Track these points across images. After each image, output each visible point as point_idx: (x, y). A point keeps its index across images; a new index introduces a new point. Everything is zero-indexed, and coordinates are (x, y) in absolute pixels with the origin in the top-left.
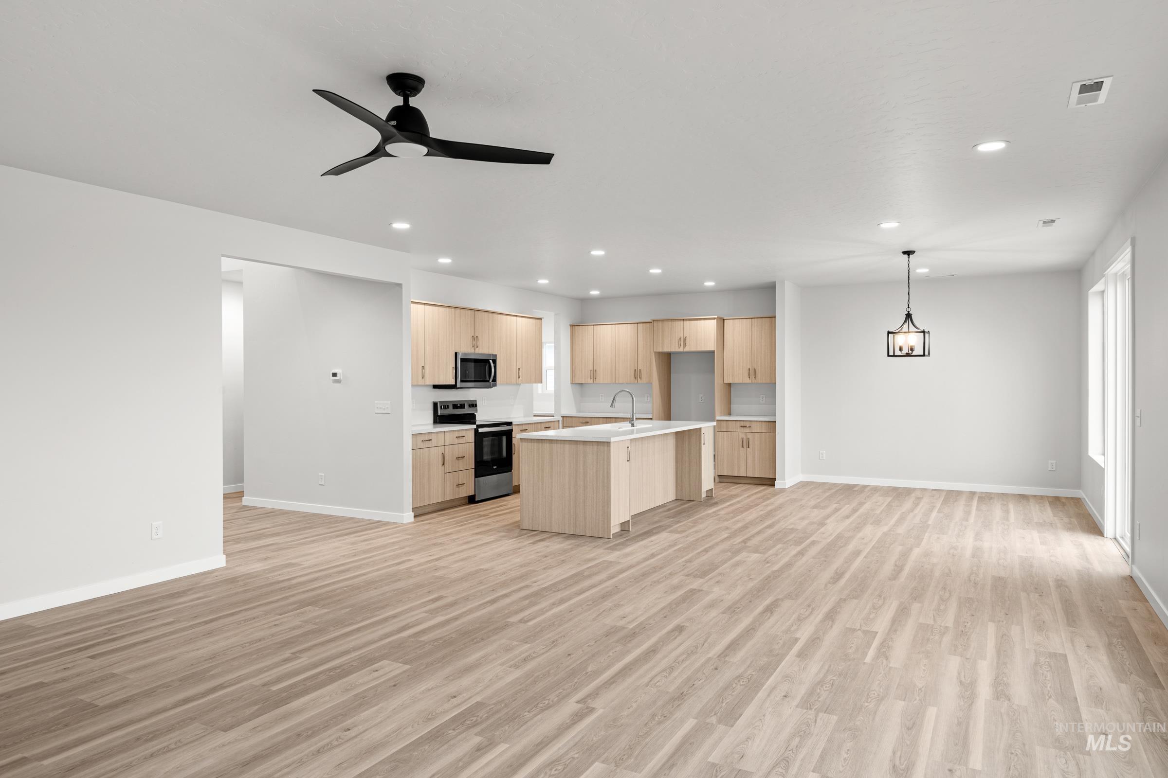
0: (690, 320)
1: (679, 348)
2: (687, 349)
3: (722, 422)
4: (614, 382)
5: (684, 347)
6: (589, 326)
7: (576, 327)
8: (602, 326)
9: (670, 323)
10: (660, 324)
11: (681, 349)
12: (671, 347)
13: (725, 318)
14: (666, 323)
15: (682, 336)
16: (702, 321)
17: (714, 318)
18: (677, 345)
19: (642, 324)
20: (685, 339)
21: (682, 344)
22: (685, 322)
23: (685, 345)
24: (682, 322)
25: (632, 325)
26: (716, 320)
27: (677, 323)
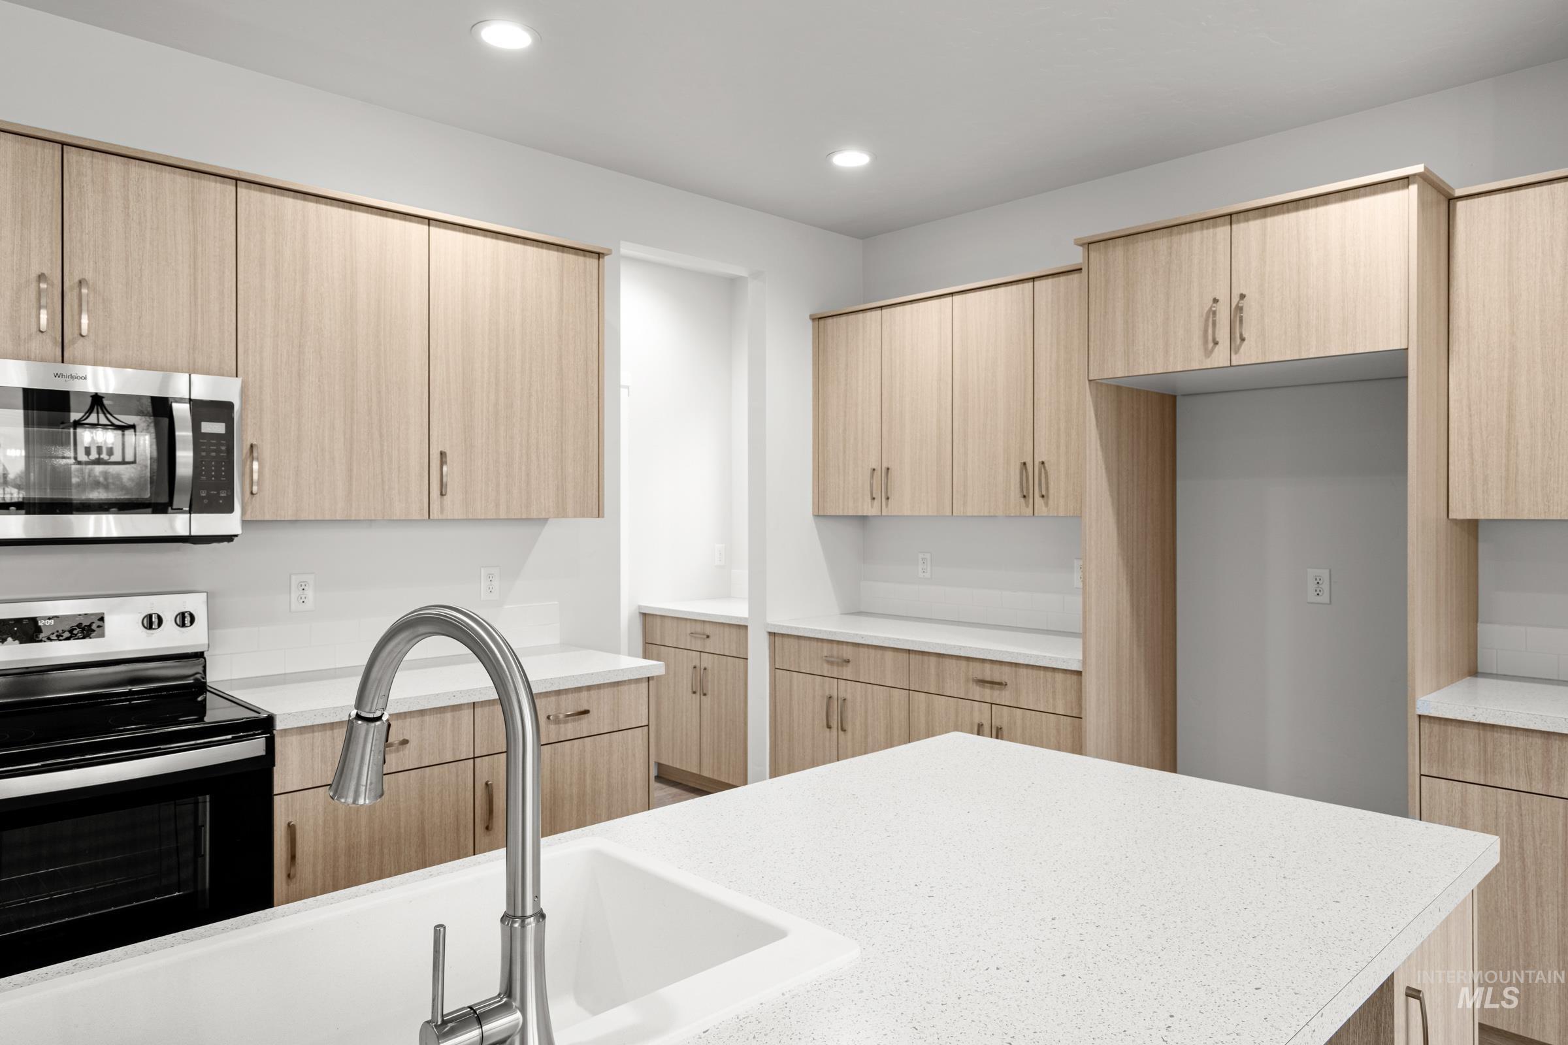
0: (1265, 211)
1: (1208, 353)
2: (1249, 355)
3: (1450, 729)
4: (948, 513)
5: (1234, 348)
6: (868, 314)
7: (830, 320)
8: (908, 307)
9: (1162, 243)
10: (1118, 252)
11: (1220, 357)
12: (1167, 352)
13: (1458, 192)
14: (1144, 246)
15: (1223, 297)
16: (1334, 210)
17: (1406, 180)
18: (1197, 341)
19: (1050, 281)
20: (1238, 312)
21: (1223, 334)
22: (1240, 228)
23: (1237, 339)
24: (1222, 231)
25: (1014, 287)
26: (1414, 188)
27: (1198, 238)
